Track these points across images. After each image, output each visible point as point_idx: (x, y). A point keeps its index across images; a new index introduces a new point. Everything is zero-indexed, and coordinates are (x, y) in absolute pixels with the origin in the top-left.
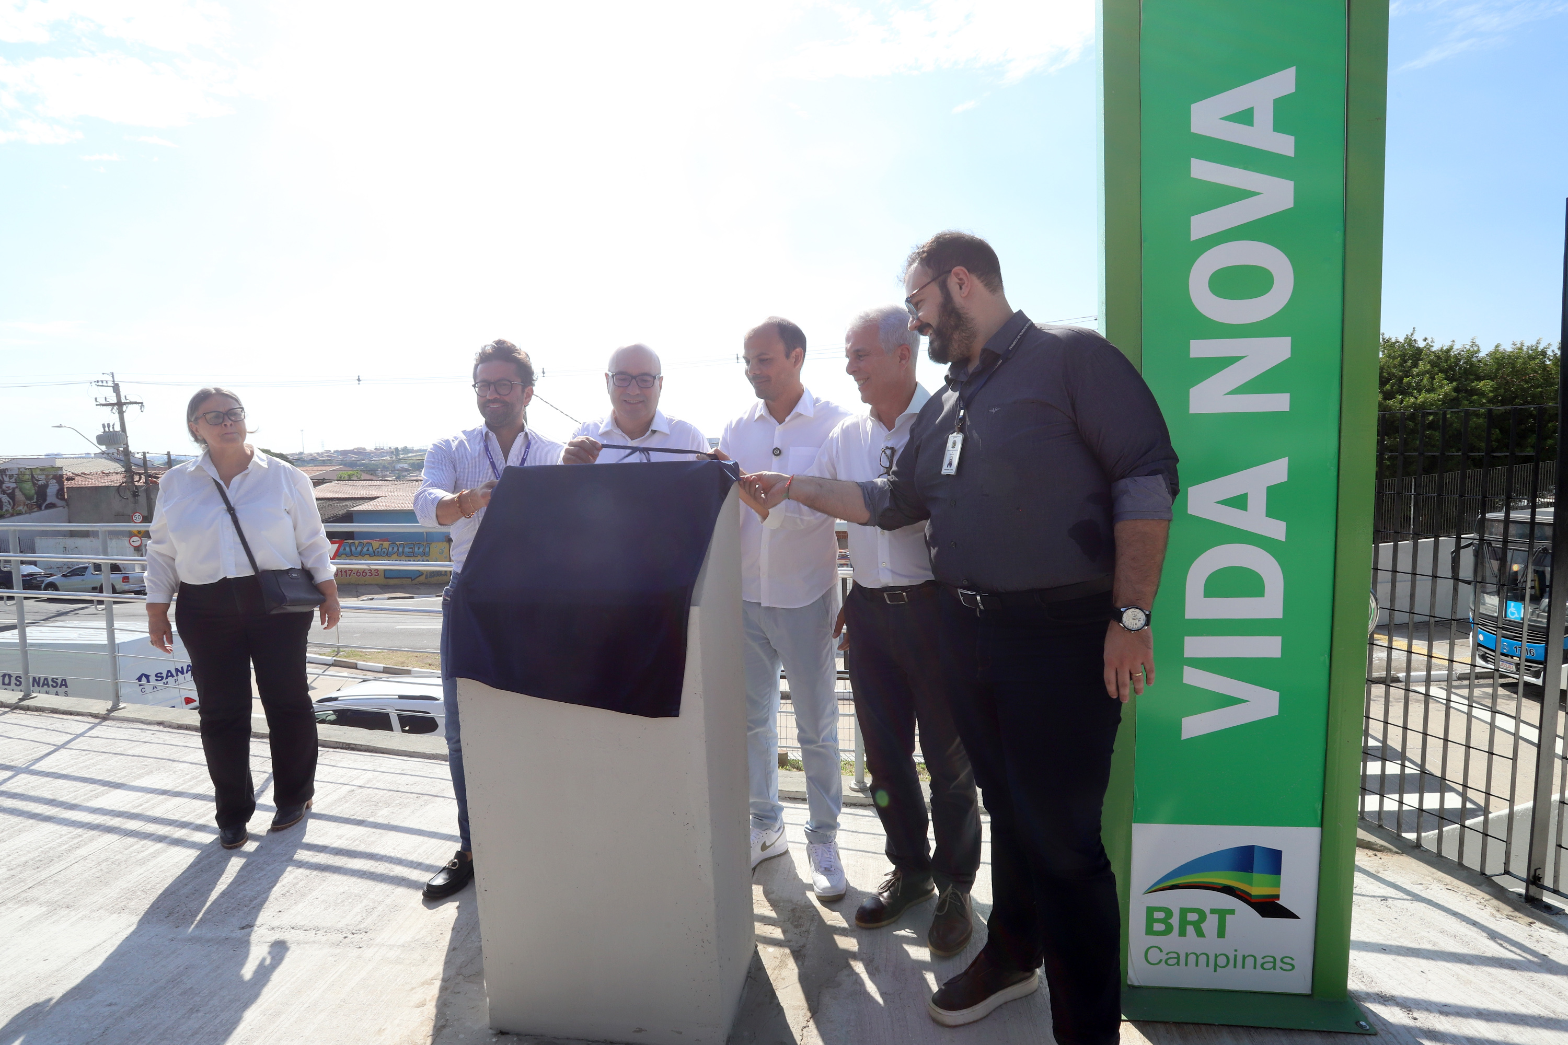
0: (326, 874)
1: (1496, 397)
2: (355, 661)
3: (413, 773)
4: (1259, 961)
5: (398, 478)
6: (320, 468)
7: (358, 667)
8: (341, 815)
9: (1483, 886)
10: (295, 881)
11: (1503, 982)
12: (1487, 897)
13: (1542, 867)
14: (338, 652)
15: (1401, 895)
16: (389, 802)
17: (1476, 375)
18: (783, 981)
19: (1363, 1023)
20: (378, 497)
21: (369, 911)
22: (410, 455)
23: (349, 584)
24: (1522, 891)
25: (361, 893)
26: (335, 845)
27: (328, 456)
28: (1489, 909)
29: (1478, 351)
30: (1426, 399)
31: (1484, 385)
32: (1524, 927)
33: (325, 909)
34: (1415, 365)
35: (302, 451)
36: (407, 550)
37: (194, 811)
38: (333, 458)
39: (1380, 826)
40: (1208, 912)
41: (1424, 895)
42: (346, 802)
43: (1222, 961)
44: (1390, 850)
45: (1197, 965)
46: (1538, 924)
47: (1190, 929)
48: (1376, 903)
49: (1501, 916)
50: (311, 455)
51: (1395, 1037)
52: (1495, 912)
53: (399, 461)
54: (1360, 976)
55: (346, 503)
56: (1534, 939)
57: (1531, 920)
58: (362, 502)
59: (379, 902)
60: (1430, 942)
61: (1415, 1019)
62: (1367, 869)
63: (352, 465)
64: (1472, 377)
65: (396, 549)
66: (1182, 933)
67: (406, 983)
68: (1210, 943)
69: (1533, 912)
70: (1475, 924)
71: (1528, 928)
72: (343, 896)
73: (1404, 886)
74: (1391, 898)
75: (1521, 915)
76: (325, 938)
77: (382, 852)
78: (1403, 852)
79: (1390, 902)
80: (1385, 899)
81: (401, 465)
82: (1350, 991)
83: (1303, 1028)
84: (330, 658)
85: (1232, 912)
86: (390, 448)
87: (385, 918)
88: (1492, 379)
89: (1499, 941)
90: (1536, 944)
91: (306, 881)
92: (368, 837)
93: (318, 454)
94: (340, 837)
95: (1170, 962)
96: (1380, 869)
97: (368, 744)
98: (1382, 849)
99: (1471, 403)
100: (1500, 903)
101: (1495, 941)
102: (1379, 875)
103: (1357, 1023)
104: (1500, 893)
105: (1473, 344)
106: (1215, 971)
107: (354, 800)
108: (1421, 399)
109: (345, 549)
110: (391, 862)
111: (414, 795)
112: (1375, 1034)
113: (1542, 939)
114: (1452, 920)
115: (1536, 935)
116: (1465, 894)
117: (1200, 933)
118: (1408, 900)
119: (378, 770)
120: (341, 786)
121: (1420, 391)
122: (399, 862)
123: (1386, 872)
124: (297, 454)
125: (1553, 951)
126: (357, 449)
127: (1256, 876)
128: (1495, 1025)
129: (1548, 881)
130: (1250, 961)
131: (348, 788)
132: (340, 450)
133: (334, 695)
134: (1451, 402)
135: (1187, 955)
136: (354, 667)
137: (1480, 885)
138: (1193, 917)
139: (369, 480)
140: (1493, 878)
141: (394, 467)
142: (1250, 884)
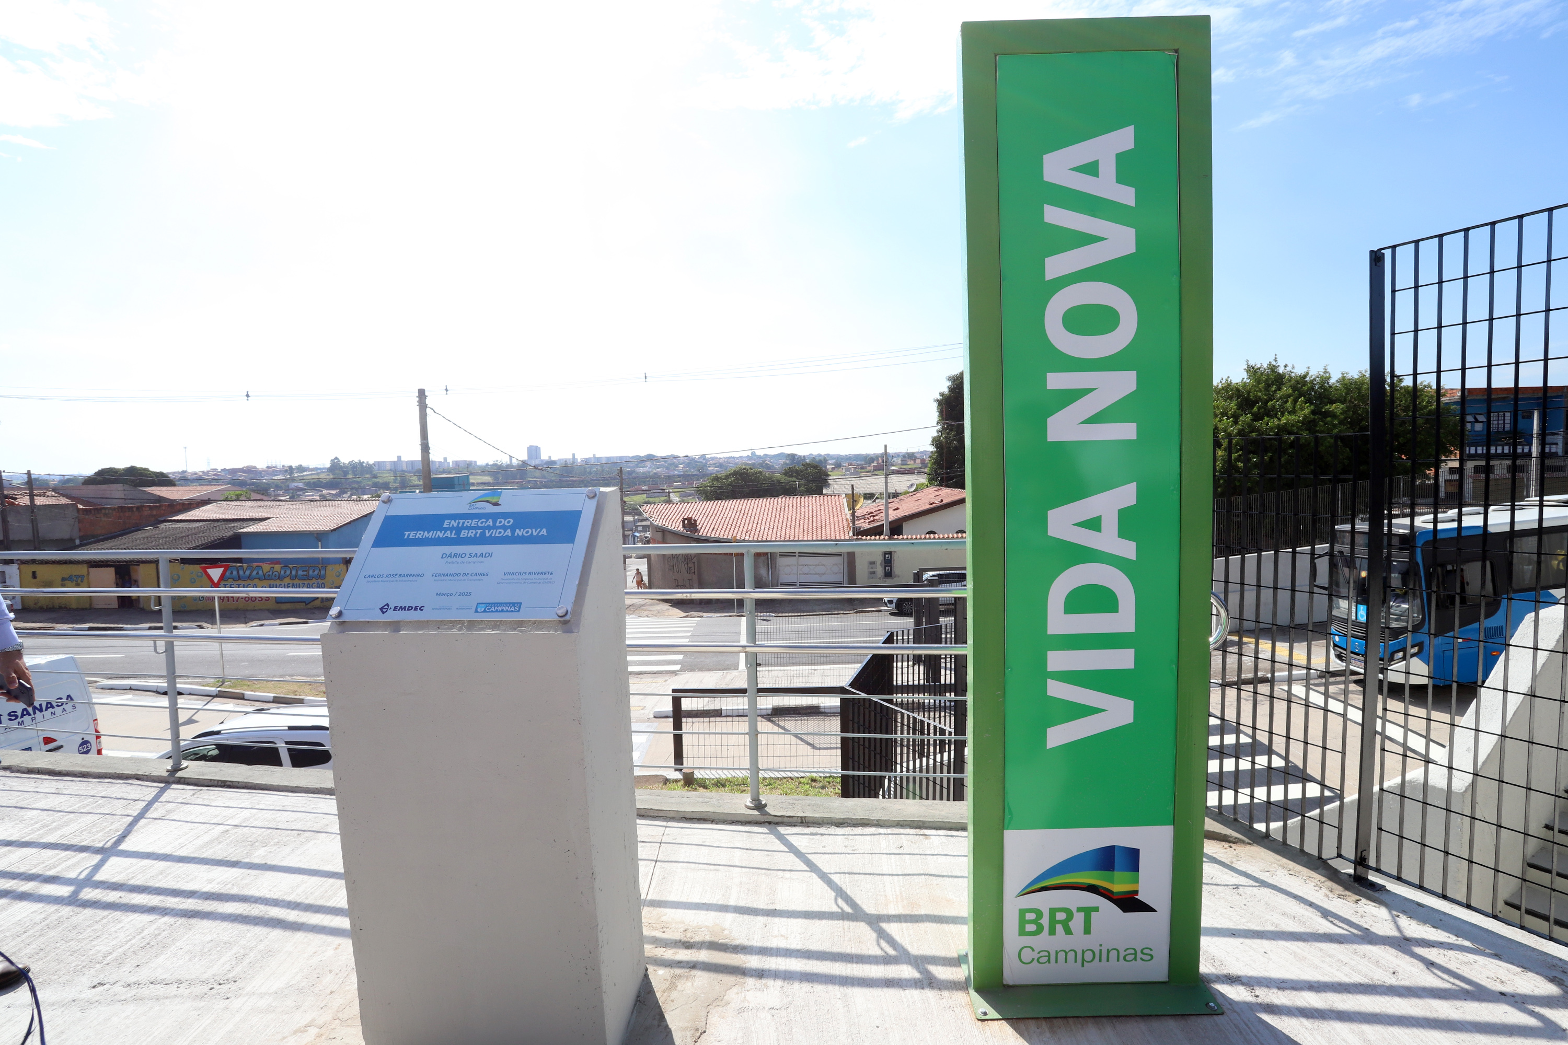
0: (193, 921)
1: (1346, 418)
2: (242, 692)
3: (295, 810)
4: (1122, 954)
5: (292, 498)
6: (205, 488)
7: (245, 697)
8: (213, 857)
9: (1320, 869)
10: (156, 932)
11: (1332, 956)
12: (1323, 879)
13: (1367, 849)
14: (223, 683)
15: (1251, 882)
16: (267, 841)
17: (1329, 399)
18: (672, 1003)
19: (1212, 1004)
20: (269, 518)
21: (239, 959)
22: (305, 473)
23: (237, 610)
24: (1351, 871)
25: (232, 940)
26: (205, 889)
27: (214, 475)
28: (1324, 890)
29: (1329, 378)
30: (1287, 419)
31: (1337, 408)
32: (1351, 904)
33: (190, 960)
34: (1279, 389)
35: (185, 469)
36: (300, 573)
37: (43, 863)
38: (220, 477)
39: (1236, 820)
40: (1074, 911)
41: (1270, 881)
42: (220, 843)
43: (1088, 956)
44: (1243, 842)
45: (1066, 962)
46: (1364, 901)
47: (1059, 928)
48: (1229, 891)
49: (1333, 896)
50: (196, 473)
51: (1239, 1015)
52: (1328, 893)
53: (293, 480)
54: (1212, 961)
55: (232, 525)
56: (1359, 915)
57: (1358, 897)
58: (252, 523)
59: (251, 949)
60: (1272, 924)
61: (1257, 996)
62: (1223, 860)
63: (242, 484)
64: (1326, 400)
65: (288, 572)
66: (1052, 932)
67: (277, 1033)
68: (1078, 940)
69: (1360, 891)
70: (1311, 904)
71: (1354, 905)
72: (210, 944)
73: (1254, 874)
74: (1242, 885)
75: (1350, 894)
76: (188, 991)
77: (257, 894)
78: (1254, 842)
79: (1241, 889)
80: (1237, 887)
81: (296, 484)
82: (1202, 974)
83: (1159, 1014)
84: (214, 689)
85: (1096, 909)
86: (283, 466)
87: (257, 964)
88: (1342, 403)
89: (1331, 919)
90: (1360, 919)
91: (169, 931)
92: (241, 880)
93: (203, 472)
94: (210, 881)
95: (1042, 960)
96: (1234, 860)
97: (246, 781)
98: (1236, 841)
99: (1325, 424)
100: (1334, 884)
101: (1327, 919)
102: (1233, 865)
103: (1207, 1004)
104: (1333, 875)
105: (1325, 372)
106: (1083, 965)
107: (228, 841)
108: (1283, 420)
109: (232, 573)
110: (266, 904)
111: (294, 832)
112: (1222, 1014)
113: (1365, 914)
114: (1293, 903)
115: (1361, 910)
116: (1304, 878)
117: (1068, 931)
118: (1256, 886)
119: (257, 807)
120: (214, 826)
121: (1283, 414)
122: (276, 903)
123: (1239, 862)
124: (179, 473)
125: (1374, 924)
126: (248, 467)
127: (1117, 874)
128: (1323, 995)
129: (1372, 862)
130: (1113, 954)
131: (222, 828)
132: (227, 468)
133: (216, 729)
134: (1309, 424)
135: (1057, 953)
136: (241, 697)
137: (1317, 869)
138: (1061, 916)
139: (259, 500)
140: (1329, 861)
141: (288, 486)
142: (1112, 882)
